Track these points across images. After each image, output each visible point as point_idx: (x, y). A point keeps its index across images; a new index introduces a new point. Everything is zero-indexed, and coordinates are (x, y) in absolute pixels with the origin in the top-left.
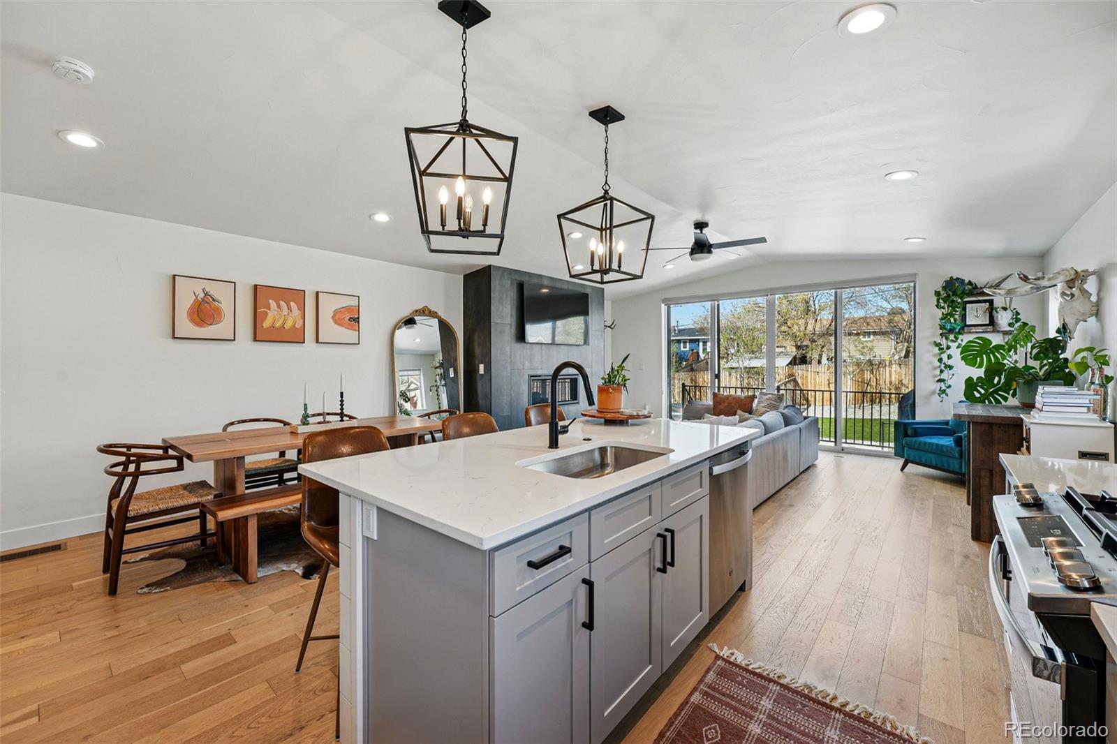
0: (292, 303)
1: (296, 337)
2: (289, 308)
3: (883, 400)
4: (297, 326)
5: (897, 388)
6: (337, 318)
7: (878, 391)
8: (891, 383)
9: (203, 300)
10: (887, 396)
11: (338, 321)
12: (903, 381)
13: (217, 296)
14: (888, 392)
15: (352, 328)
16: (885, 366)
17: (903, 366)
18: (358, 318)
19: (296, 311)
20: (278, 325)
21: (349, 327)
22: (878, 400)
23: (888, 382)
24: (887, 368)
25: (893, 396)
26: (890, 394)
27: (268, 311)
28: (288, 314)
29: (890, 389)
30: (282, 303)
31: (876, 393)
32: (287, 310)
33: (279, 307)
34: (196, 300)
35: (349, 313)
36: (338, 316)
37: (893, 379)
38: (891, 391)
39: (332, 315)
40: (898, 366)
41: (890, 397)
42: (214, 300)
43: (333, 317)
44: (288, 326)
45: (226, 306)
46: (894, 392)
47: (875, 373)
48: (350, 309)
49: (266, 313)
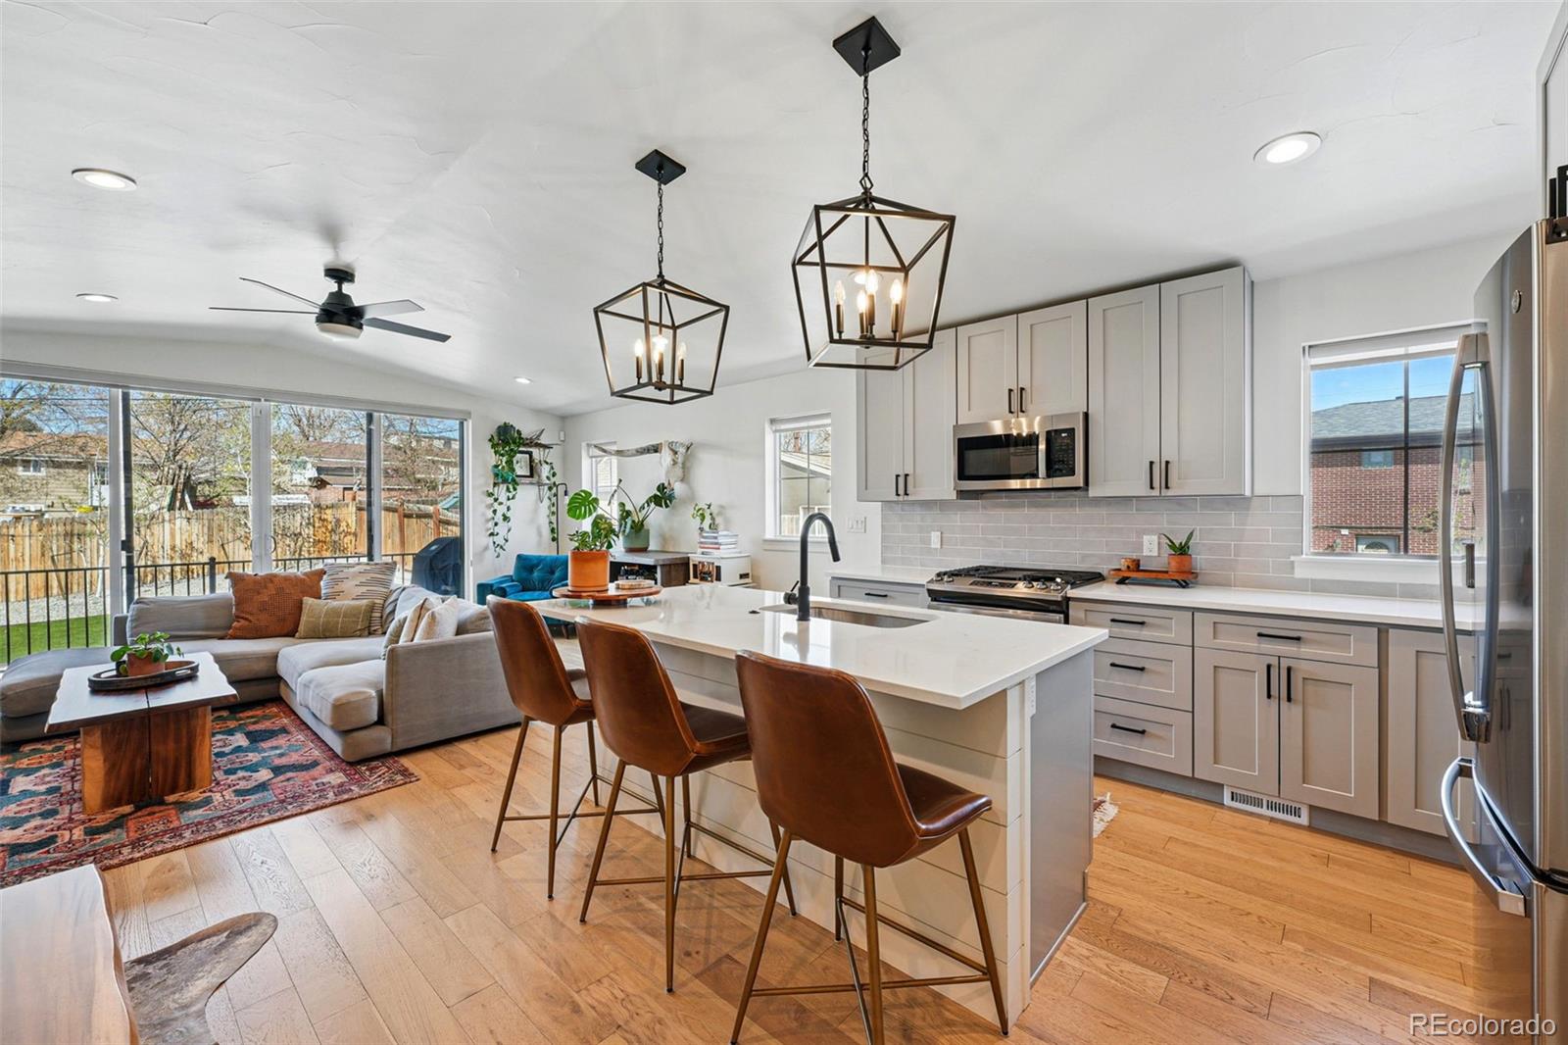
3: (160, 577)
5: (183, 556)
7: (149, 563)
8: (173, 548)
10: (168, 569)
12: (195, 545)
14: (168, 562)
16: (163, 521)
17: (193, 521)
22: (149, 578)
23: (167, 546)
24: (167, 525)
25: (178, 568)
26: (172, 566)
29: (172, 558)
31: (146, 566)
37: (178, 542)
38: (174, 562)
40: (185, 522)
41: (172, 571)
46: (179, 562)
47: (143, 532)
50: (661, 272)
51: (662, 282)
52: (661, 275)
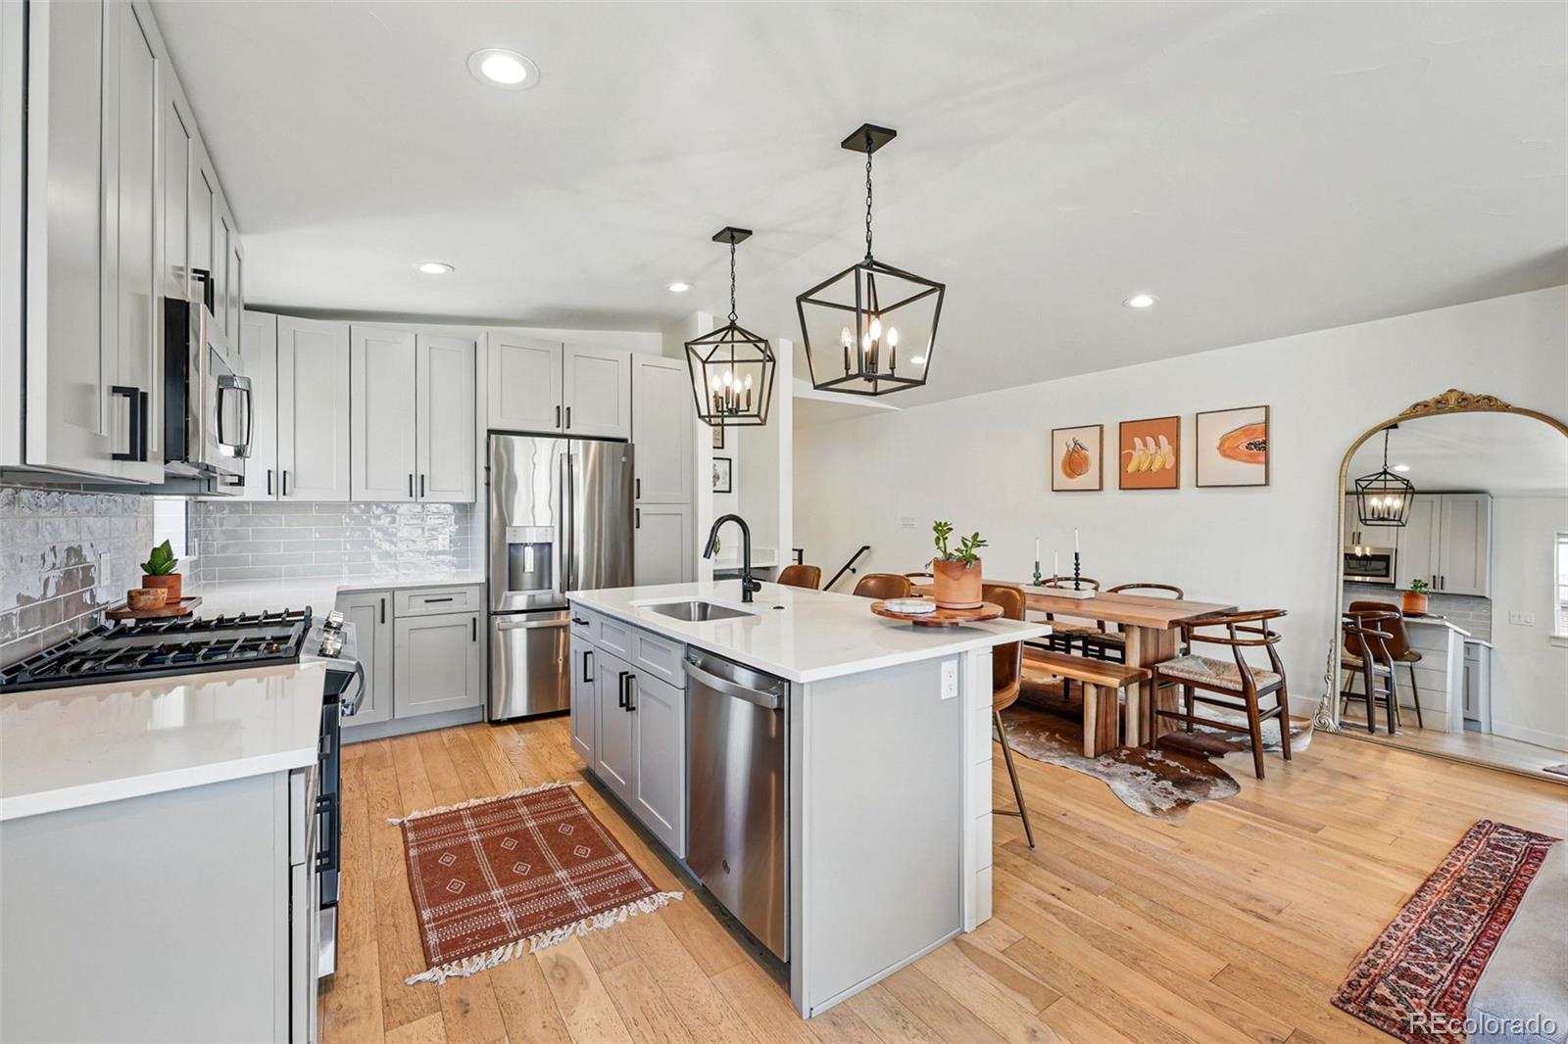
0: (1161, 438)
1: (1168, 481)
2: (1158, 445)
4: (1168, 467)
6: (1227, 449)
9: (1073, 449)
11: (1228, 452)
13: (1084, 444)
15: (1253, 460)
18: (1265, 442)
19: (1166, 447)
20: (1144, 467)
21: (1249, 459)
27: (1133, 452)
28: (1156, 452)
30: (1149, 440)
32: (1154, 446)
33: (1145, 444)
34: (1068, 451)
35: (1246, 436)
36: (1227, 445)
39: (1218, 444)
42: (1082, 448)
43: (1219, 448)
44: (1156, 467)
45: (1092, 454)
48: (1247, 430)
49: (1131, 455)
50: (869, 253)
51: (871, 263)
52: (869, 256)
